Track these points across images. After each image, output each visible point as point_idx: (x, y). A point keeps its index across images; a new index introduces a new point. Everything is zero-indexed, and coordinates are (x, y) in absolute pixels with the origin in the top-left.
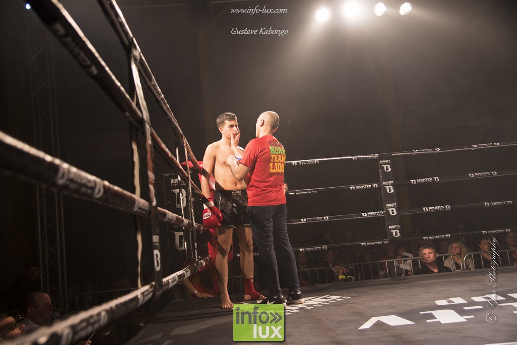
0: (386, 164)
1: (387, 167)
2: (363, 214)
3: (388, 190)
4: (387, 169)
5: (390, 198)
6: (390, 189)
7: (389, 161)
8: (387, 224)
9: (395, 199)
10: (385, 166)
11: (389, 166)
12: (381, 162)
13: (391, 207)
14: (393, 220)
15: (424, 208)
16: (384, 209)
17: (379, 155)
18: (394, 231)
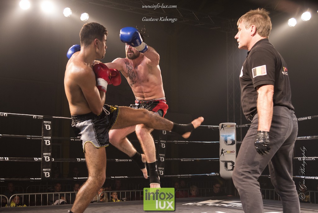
0: (47, 124)
1: (48, 126)
2: (35, 158)
3: (46, 143)
4: (48, 128)
5: (47, 149)
6: (48, 142)
7: (50, 122)
8: (42, 167)
9: (50, 150)
10: (47, 125)
11: (49, 126)
12: (44, 122)
13: (47, 156)
14: (47, 165)
15: (78, 159)
16: (42, 156)
17: (44, 116)
18: (46, 173)
